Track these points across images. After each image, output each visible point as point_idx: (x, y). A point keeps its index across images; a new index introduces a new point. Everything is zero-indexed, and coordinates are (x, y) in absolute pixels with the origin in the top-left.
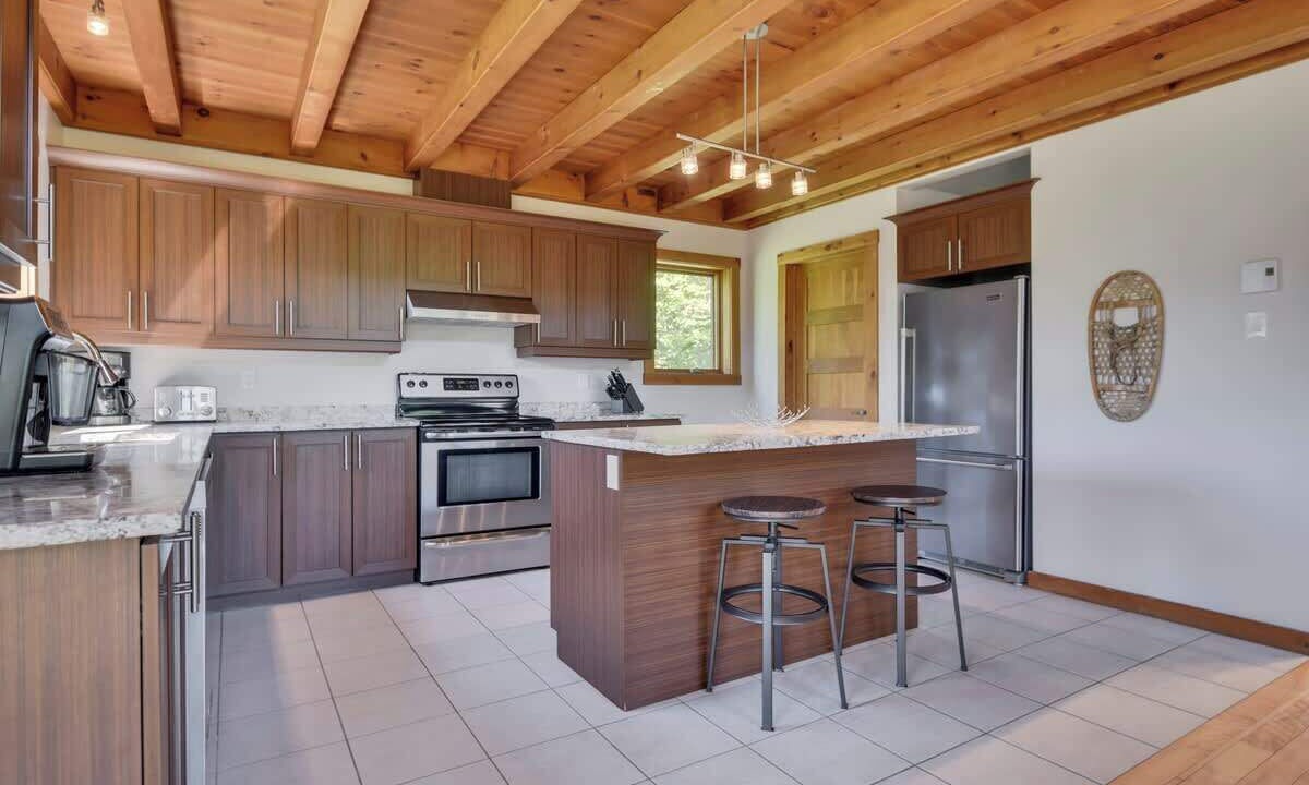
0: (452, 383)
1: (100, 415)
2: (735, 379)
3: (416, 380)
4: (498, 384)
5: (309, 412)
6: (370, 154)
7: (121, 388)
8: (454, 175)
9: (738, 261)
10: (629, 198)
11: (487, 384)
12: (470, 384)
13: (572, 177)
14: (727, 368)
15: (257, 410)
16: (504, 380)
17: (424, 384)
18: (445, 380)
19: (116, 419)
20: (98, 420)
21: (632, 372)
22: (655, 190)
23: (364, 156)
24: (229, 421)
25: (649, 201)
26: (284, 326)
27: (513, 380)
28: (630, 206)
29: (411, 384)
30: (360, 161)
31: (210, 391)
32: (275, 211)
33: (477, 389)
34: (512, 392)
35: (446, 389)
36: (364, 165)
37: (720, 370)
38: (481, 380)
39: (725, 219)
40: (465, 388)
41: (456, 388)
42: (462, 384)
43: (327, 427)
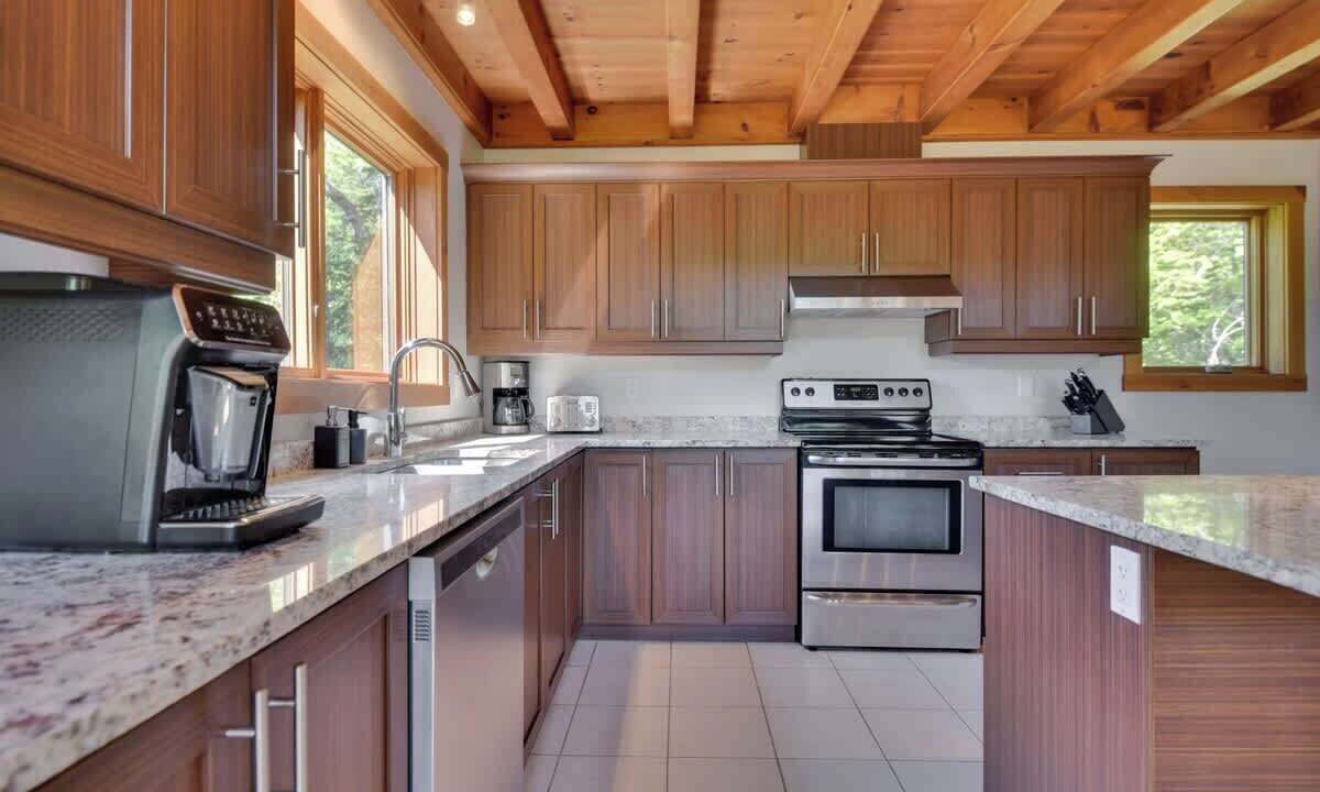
0: (844, 391)
1: (506, 424)
2: (1295, 382)
3: (802, 386)
4: (903, 392)
5: (688, 422)
6: (751, 123)
7: (522, 397)
8: (847, 127)
9: (1302, 190)
10: (1100, 118)
11: (889, 391)
12: (868, 391)
13: (1010, 103)
14: (1278, 363)
15: (640, 421)
16: (911, 387)
17: (810, 391)
18: (836, 386)
19: (516, 429)
20: (504, 429)
21: (1105, 373)
22: (1146, 100)
23: (745, 126)
24: (613, 432)
25: (1133, 117)
26: (660, 328)
27: (924, 386)
28: (1102, 129)
29: (796, 391)
30: (742, 134)
31: (593, 400)
32: (651, 200)
33: (876, 398)
34: (922, 402)
35: (837, 398)
36: (746, 137)
37: (1262, 369)
38: (881, 387)
39: (1273, 125)
40: (861, 396)
41: (849, 396)
42: (857, 393)
43: (698, 445)
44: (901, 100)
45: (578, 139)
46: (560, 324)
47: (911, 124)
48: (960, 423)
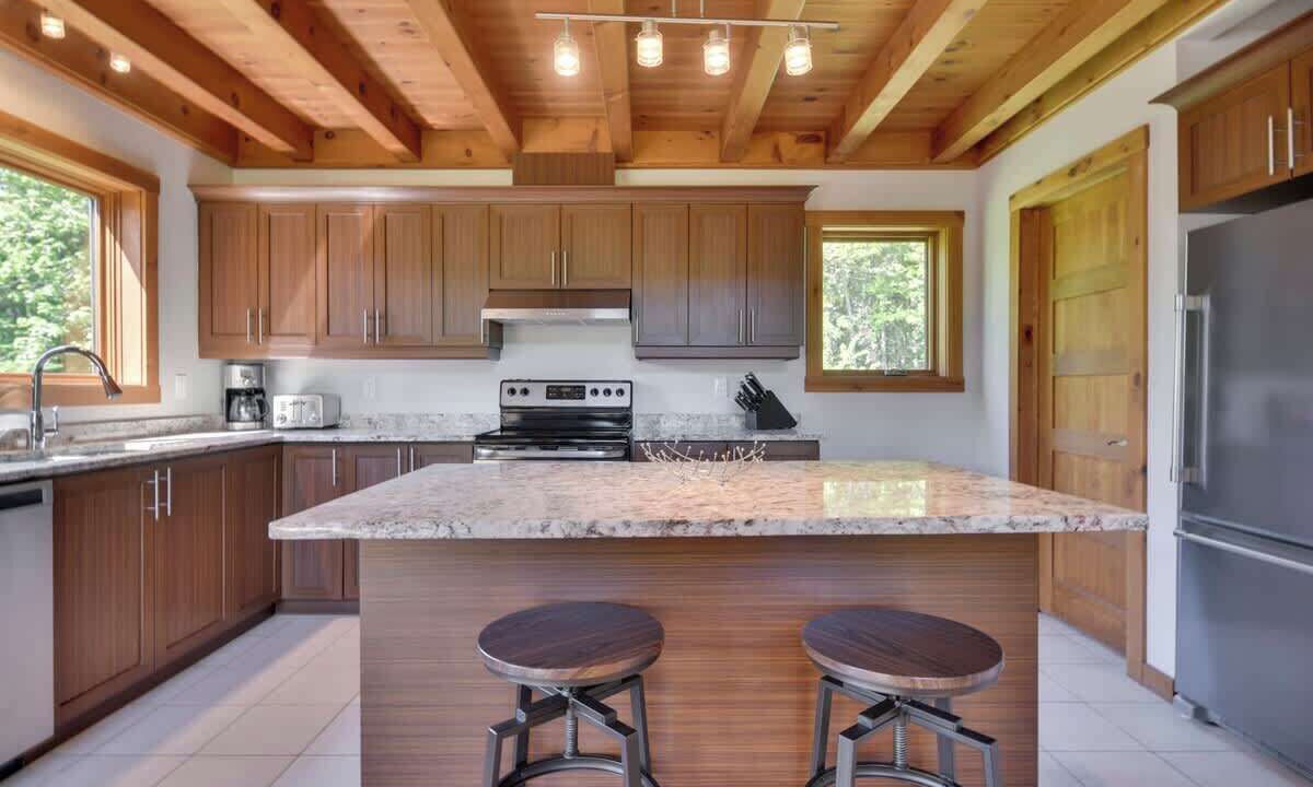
0: (555, 391)
1: (239, 421)
2: (955, 384)
4: (607, 392)
5: (420, 421)
6: (475, 150)
7: (259, 397)
9: (960, 215)
10: (783, 151)
11: (595, 392)
12: (578, 391)
13: (703, 136)
14: (943, 370)
15: (375, 418)
16: (614, 388)
17: (525, 392)
18: (548, 387)
19: (252, 424)
20: (237, 425)
22: (822, 134)
23: (468, 153)
25: (813, 150)
28: (784, 160)
29: (512, 391)
30: (464, 159)
33: (583, 398)
34: (623, 402)
35: (548, 398)
36: (468, 162)
37: (934, 372)
38: (589, 387)
39: (932, 157)
40: (570, 396)
41: (560, 396)
42: (567, 393)
43: (382, 439)
44: (596, 133)
45: (317, 160)
46: (283, 331)
47: (605, 154)
48: (662, 420)
